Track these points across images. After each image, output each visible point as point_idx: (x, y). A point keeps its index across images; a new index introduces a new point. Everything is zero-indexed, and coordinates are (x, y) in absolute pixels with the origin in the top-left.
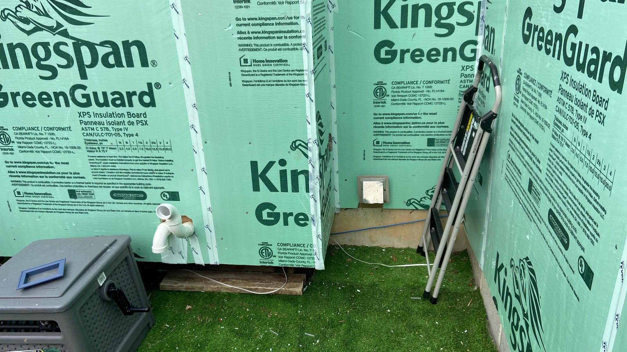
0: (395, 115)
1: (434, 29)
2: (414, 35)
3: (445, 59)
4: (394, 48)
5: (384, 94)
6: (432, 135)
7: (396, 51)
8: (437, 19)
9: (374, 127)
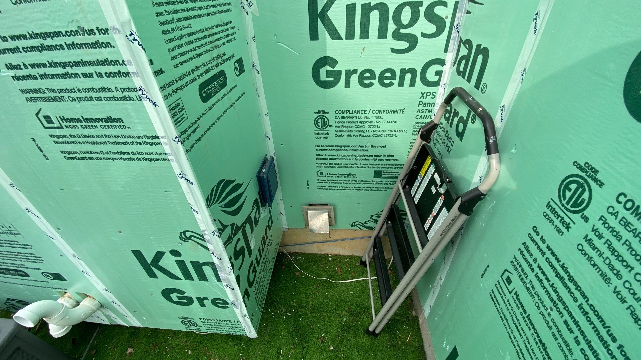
0: (339, 148)
1: (390, 42)
2: (363, 50)
3: (401, 84)
4: (336, 68)
5: (326, 124)
6: (379, 168)
7: (340, 71)
8: (396, 27)
9: (316, 159)
